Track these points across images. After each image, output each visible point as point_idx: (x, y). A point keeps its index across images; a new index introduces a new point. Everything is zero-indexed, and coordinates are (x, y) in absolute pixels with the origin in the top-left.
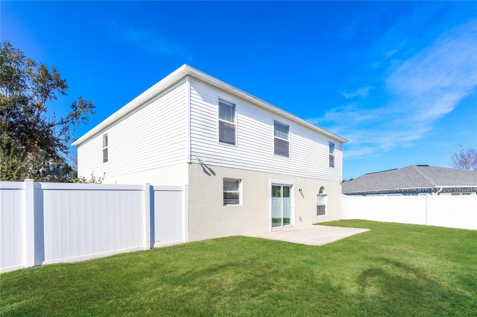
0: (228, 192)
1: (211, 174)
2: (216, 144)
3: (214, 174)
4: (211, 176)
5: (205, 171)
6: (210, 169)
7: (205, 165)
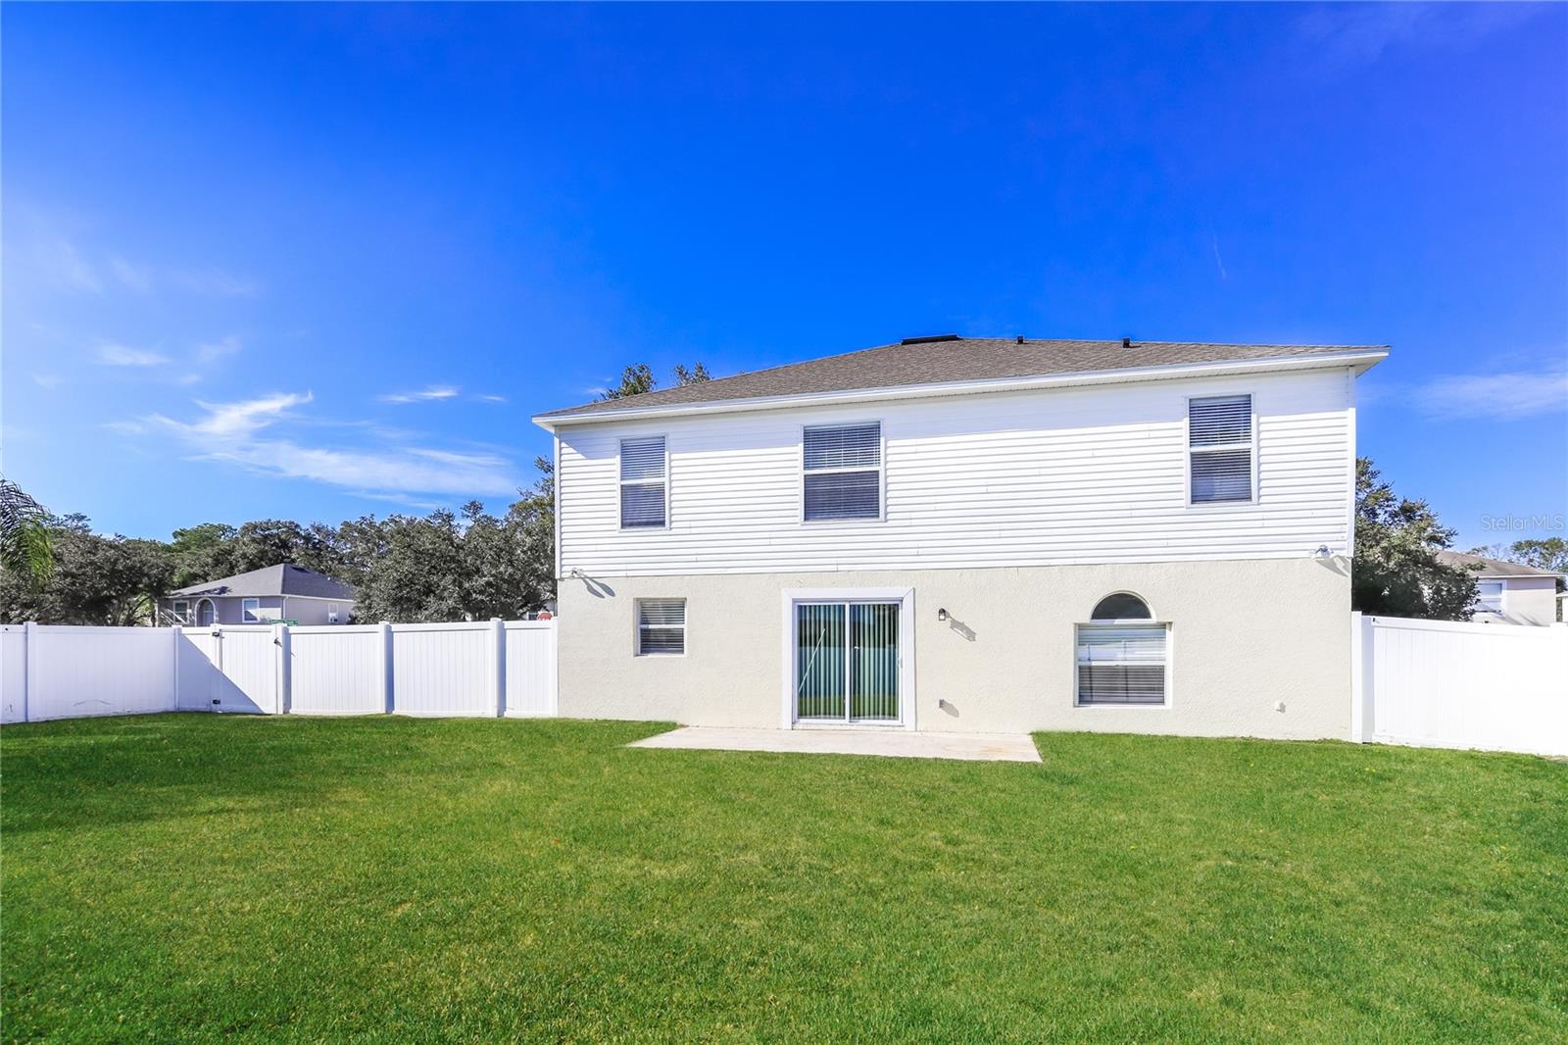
0: (651, 627)
1: (603, 593)
2: (616, 534)
3: (612, 593)
4: (603, 597)
5: (591, 589)
6: (603, 586)
7: (591, 579)
